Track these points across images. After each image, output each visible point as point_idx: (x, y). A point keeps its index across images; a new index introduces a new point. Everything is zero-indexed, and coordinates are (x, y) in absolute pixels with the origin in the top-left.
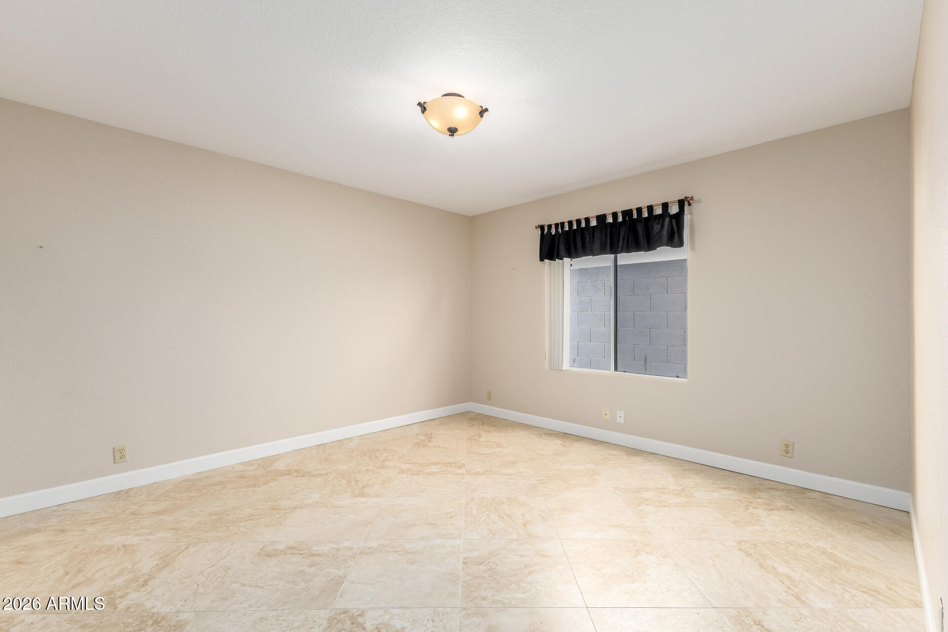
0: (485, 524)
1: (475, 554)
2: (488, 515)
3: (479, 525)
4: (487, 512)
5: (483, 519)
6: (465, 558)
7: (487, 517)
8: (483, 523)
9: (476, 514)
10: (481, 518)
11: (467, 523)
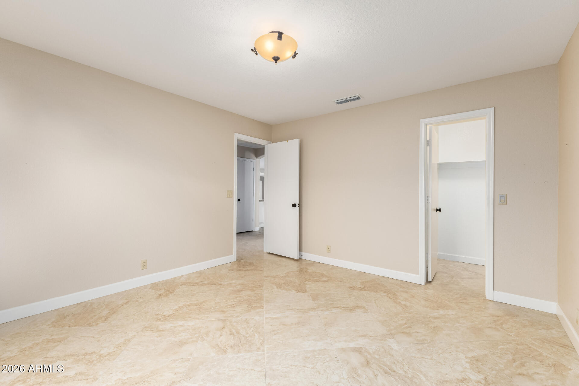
0: (250, 327)
1: (258, 310)
2: (247, 333)
3: (254, 326)
4: (247, 336)
5: (251, 331)
6: (263, 308)
7: (248, 332)
8: (251, 327)
9: (256, 334)
10: (253, 331)
11: (262, 327)
